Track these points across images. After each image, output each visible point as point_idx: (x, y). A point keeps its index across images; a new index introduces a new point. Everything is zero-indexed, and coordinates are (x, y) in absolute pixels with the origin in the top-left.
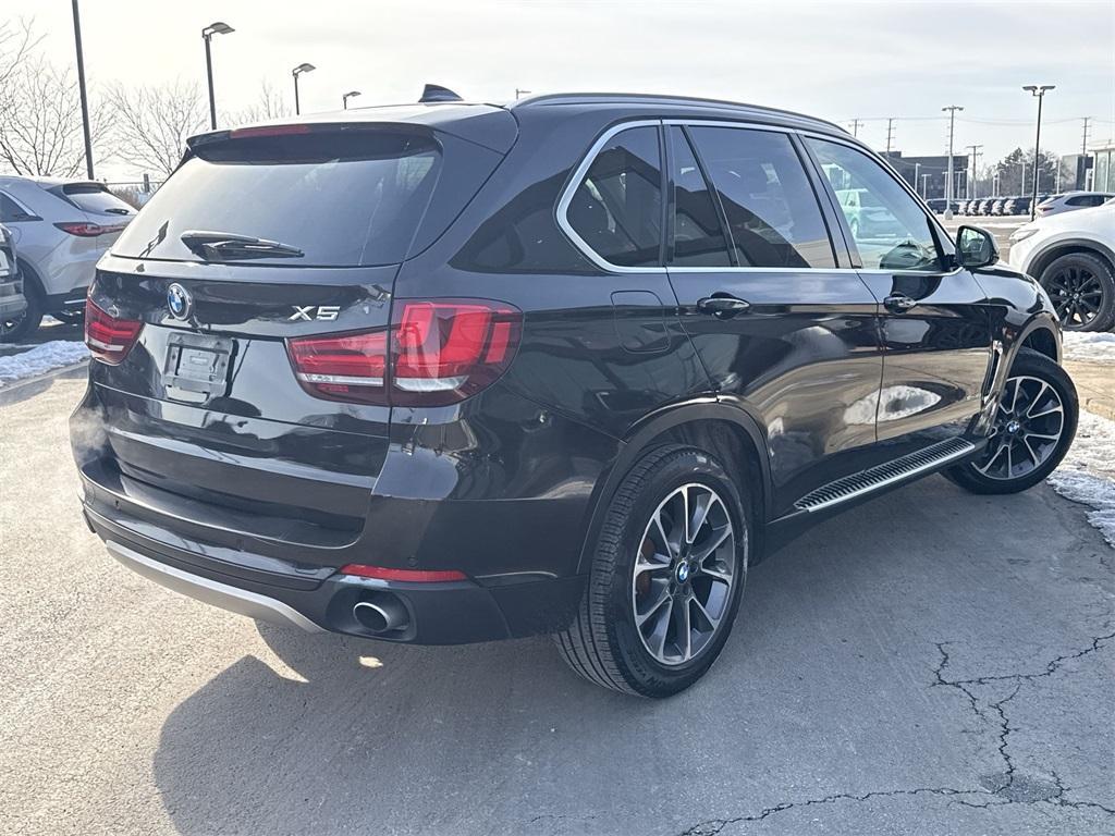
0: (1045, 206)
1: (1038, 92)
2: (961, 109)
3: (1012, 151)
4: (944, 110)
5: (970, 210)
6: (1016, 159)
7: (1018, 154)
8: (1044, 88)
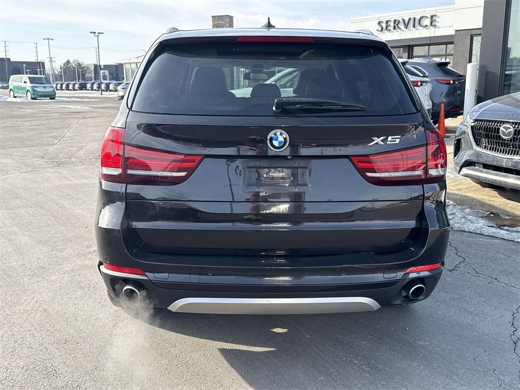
0: (123, 87)
1: (97, 34)
2: (52, 40)
3: (65, 61)
4: (45, 39)
5: (58, 88)
6: (68, 65)
7: (68, 62)
8: (99, 33)
